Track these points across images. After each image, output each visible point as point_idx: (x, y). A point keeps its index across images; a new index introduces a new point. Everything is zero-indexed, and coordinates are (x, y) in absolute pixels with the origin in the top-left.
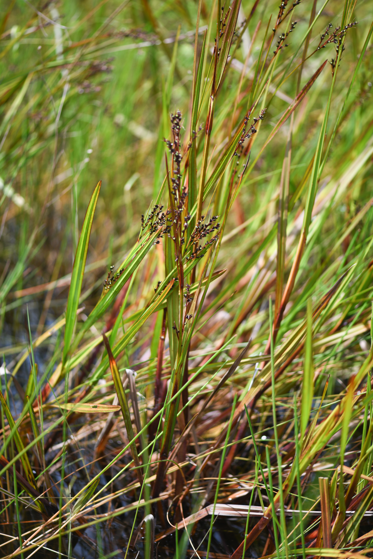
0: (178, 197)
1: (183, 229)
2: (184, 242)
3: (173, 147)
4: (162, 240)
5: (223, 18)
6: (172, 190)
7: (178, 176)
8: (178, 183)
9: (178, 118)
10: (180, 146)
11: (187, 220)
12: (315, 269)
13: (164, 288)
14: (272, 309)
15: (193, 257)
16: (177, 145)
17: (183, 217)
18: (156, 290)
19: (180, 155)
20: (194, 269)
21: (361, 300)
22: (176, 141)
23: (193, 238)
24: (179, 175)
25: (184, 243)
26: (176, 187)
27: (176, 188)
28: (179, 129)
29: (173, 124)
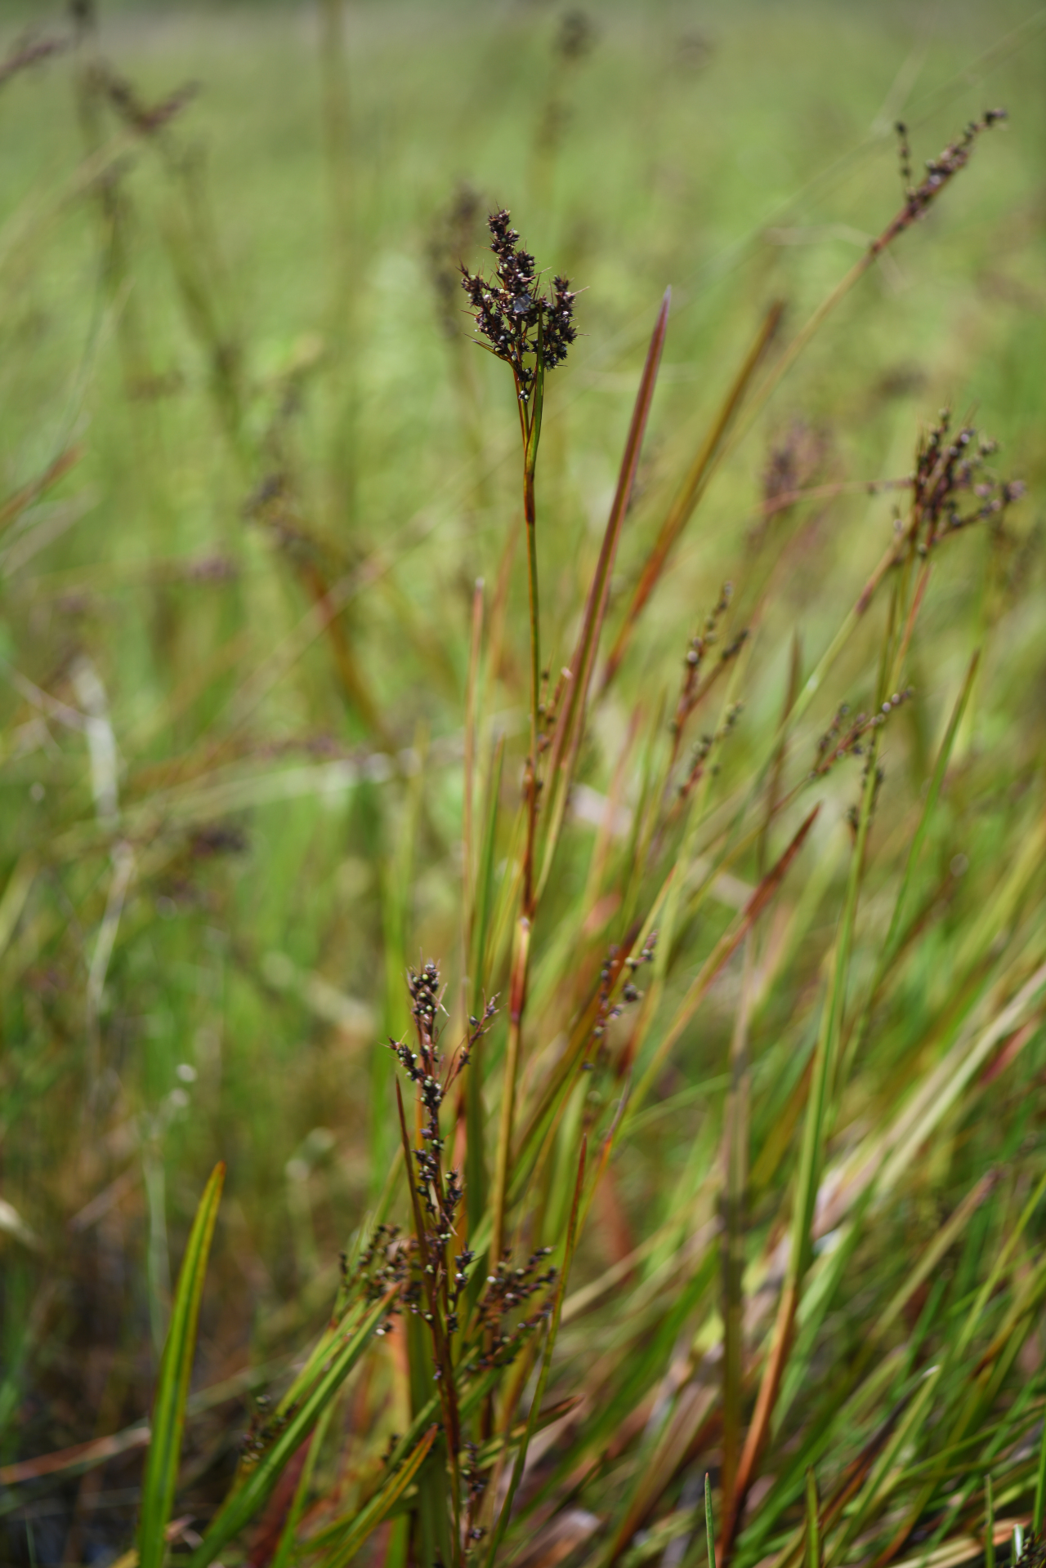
0: (434, 1201)
1: (453, 1288)
2: (456, 1326)
3: (419, 1065)
4: (398, 1322)
5: (547, 702)
6: (419, 1183)
7: (433, 1145)
8: (433, 1162)
9: (428, 982)
10: (435, 1060)
11: (463, 1264)
12: (830, 1384)
13: (407, 1454)
14: (712, 1500)
15: (486, 1365)
16: (430, 1058)
17: (454, 1255)
18: (385, 1459)
19: (438, 1086)
20: (489, 1397)
21: (959, 1469)
22: (427, 1047)
23: (483, 1310)
24: (435, 1142)
25: (456, 1329)
26: (430, 1174)
27: (429, 1177)
28: (432, 1014)
29: (416, 1000)
